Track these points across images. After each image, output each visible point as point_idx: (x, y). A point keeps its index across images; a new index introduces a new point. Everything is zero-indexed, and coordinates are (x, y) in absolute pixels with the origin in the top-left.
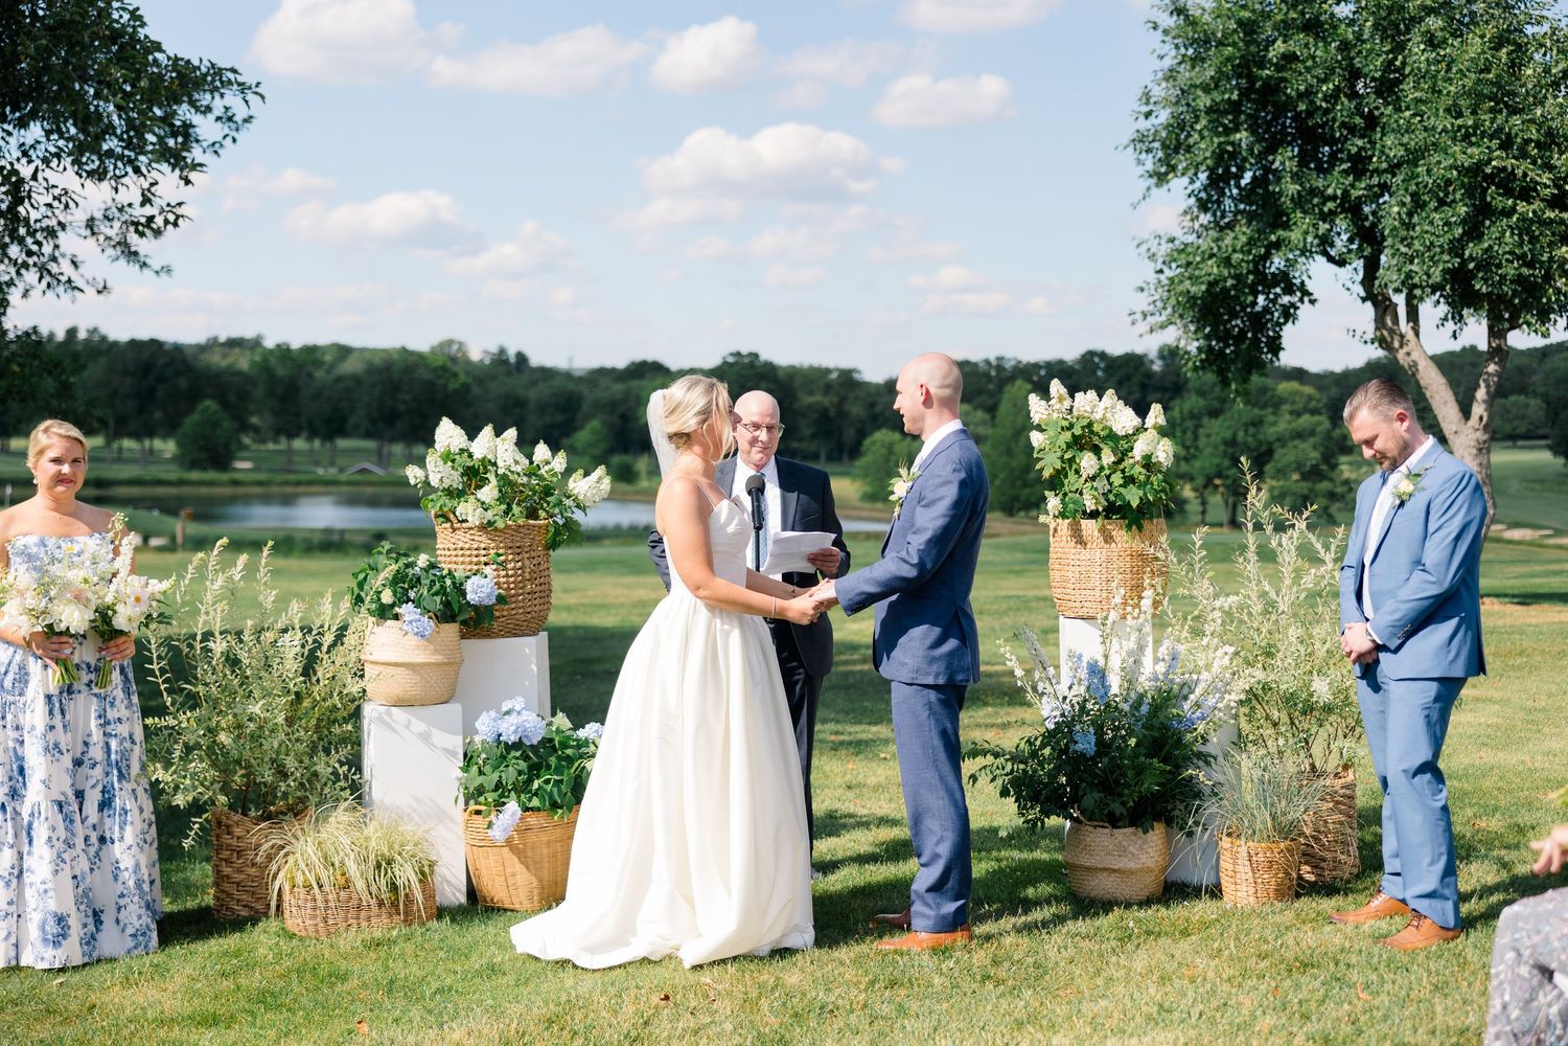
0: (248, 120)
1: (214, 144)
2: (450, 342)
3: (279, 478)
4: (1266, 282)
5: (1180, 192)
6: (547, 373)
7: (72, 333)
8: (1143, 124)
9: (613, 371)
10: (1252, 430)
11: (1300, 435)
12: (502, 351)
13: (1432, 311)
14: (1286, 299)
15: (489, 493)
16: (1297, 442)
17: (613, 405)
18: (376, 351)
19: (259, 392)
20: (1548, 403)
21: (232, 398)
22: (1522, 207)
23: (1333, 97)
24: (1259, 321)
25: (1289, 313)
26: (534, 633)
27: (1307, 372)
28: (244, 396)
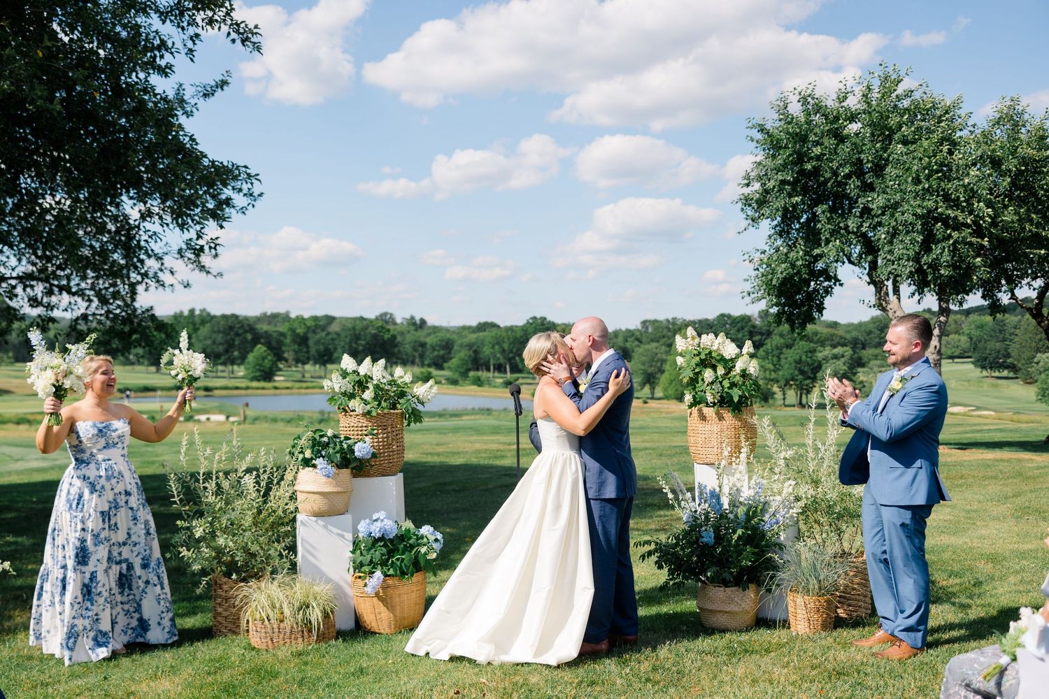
0: (260, 195)
1: (242, 208)
2: (386, 314)
3: (298, 385)
4: (815, 275)
5: (766, 226)
6: (436, 329)
7: (192, 311)
8: (747, 191)
9: (470, 328)
10: (809, 355)
11: (836, 357)
12: (412, 318)
13: (906, 289)
14: (826, 284)
15: (368, 395)
16: (834, 361)
17: (470, 346)
18: (347, 319)
19: (288, 341)
20: (971, 339)
21: (274, 344)
22: (955, 235)
23: (848, 176)
24: (810, 297)
25: (828, 291)
26: (394, 474)
27: (839, 324)
28: (280, 343)
